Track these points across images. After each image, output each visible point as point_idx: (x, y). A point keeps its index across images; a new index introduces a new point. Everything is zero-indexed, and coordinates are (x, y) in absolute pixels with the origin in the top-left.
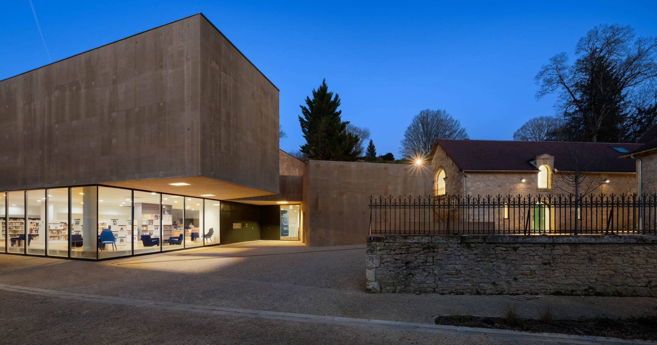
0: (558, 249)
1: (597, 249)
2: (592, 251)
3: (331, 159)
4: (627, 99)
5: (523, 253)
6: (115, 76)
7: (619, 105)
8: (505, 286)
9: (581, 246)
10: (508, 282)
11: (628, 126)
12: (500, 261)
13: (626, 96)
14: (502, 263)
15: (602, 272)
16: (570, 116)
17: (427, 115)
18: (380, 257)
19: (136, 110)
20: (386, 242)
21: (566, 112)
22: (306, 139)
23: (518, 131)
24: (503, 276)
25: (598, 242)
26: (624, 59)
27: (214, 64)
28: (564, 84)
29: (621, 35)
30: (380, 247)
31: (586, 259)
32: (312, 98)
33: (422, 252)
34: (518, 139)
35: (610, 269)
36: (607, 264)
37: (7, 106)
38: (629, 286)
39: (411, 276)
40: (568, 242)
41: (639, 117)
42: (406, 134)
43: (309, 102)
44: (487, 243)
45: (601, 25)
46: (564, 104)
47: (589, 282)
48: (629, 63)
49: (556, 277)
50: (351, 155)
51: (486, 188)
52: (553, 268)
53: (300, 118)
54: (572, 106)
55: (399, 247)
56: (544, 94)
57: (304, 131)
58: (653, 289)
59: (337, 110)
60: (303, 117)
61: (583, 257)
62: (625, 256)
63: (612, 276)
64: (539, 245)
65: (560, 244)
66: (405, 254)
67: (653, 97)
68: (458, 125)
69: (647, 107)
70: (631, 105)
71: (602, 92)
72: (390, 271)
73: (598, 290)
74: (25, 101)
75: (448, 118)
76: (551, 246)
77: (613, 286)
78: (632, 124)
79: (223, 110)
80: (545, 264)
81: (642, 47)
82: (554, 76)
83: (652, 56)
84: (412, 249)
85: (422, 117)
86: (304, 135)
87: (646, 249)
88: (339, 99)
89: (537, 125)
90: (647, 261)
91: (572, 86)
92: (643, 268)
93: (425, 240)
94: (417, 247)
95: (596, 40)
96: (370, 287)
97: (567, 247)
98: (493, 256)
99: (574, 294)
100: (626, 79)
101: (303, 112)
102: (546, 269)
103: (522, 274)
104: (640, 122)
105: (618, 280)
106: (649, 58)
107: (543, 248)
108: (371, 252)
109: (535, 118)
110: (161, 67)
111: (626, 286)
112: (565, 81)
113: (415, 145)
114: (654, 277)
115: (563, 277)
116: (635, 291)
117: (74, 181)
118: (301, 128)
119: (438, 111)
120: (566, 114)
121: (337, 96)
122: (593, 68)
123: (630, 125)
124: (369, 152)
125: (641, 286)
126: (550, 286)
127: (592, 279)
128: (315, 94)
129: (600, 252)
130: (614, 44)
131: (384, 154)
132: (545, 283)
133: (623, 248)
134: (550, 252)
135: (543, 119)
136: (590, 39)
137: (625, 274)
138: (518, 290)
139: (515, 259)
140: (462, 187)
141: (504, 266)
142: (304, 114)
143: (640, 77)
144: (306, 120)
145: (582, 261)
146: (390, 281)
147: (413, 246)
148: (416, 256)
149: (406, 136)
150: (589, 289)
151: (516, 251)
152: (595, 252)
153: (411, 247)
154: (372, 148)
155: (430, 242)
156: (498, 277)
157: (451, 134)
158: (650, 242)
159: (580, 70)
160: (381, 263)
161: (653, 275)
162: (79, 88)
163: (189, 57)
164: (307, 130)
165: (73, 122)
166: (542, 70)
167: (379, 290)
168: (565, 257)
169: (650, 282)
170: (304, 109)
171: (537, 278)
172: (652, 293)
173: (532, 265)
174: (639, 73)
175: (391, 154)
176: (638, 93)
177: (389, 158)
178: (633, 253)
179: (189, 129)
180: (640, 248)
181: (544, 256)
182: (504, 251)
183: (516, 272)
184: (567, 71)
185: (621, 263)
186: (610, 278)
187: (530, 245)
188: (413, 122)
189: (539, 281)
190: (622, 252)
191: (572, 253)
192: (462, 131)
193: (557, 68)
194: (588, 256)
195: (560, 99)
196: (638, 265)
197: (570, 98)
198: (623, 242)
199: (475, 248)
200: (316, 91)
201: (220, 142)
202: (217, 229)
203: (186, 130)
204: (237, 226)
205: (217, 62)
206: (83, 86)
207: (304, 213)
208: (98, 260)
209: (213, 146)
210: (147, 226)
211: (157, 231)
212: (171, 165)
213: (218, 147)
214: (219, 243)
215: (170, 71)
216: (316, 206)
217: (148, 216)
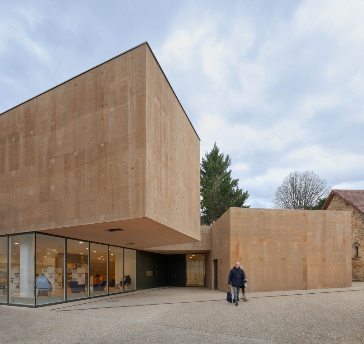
6: (54, 122)
17: (296, 176)
19: (75, 154)
27: (156, 100)
75: (316, 178)
79: (163, 150)
88: (230, 159)
110: (102, 106)
117: (14, 229)
121: (228, 157)
162: (18, 139)
163: (133, 91)
165: (13, 172)
179: (133, 169)
200: (209, 154)
201: (161, 183)
202: (134, 277)
203: (130, 169)
204: (149, 273)
205: (158, 99)
206: (22, 136)
207: (216, 261)
208: (36, 307)
209: (156, 187)
210: (71, 274)
211: (80, 278)
212: (113, 208)
213: (159, 189)
214: (136, 289)
215: (112, 109)
216: (237, 253)
217: (70, 265)
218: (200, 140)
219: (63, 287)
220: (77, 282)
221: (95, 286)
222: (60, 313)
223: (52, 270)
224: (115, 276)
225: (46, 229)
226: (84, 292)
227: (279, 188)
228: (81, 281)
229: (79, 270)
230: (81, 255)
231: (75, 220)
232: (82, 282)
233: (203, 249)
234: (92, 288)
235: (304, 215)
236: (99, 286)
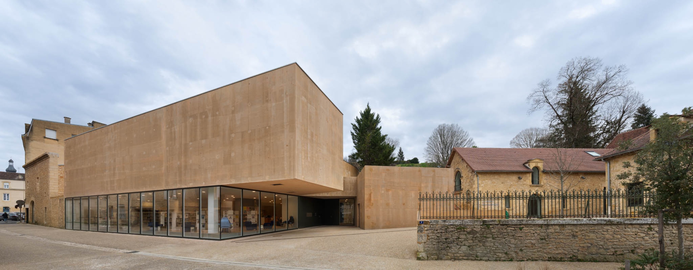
0: (551, 229)
1: (578, 228)
2: (575, 230)
3: (375, 164)
4: (597, 114)
5: (527, 231)
6: (234, 108)
7: (592, 119)
8: (514, 255)
9: (567, 226)
10: (516, 252)
11: (599, 135)
12: (511, 237)
13: (596, 111)
14: (512, 239)
15: (581, 245)
16: (554, 127)
18: (427, 235)
19: (249, 132)
20: (431, 225)
21: (551, 125)
22: (356, 149)
23: (514, 139)
24: (513, 248)
25: (579, 223)
26: (595, 83)
27: (303, 98)
28: (549, 103)
29: (592, 65)
30: (427, 228)
31: (570, 236)
32: (360, 117)
33: (456, 231)
34: (514, 146)
35: (588, 243)
36: (586, 239)
37: (154, 130)
38: (601, 254)
39: (448, 248)
40: (558, 223)
41: (608, 127)
42: (428, 143)
43: (358, 121)
44: (501, 225)
45: (576, 58)
46: (549, 118)
47: (573, 252)
48: (599, 86)
49: (549, 249)
50: (389, 161)
51: (492, 184)
52: (547, 242)
53: (352, 133)
54: (555, 120)
55: (440, 228)
56: (533, 111)
57: (354, 142)
58: (618, 256)
59: (379, 126)
60: (353, 131)
61: (568, 234)
62: (598, 233)
63: (588, 247)
64: (537, 226)
65: (552, 225)
66: (444, 233)
67: (618, 112)
68: (467, 136)
69: (613, 120)
70: (601, 118)
71: (579, 109)
72: (434, 245)
73: (579, 258)
74: (167, 126)
75: (460, 130)
76: (545, 226)
77: (590, 255)
78: (602, 133)
79: (309, 131)
80: (542, 239)
81: (609, 74)
82: (542, 97)
83: (617, 80)
84: (449, 229)
85: (440, 129)
86: (355, 145)
87: (613, 228)
88: (379, 118)
89: (528, 135)
90: (613, 236)
91: (555, 104)
92: (611, 242)
93: (458, 223)
94: (452, 228)
95: (573, 69)
96: (420, 256)
97: (557, 227)
98: (505, 234)
99: (563, 260)
100: (597, 99)
101: (354, 129)
102: (543, 243)
103: (526, 246)
104: (608, 131)
105: (594, 250)
106: (614, 81)
107: (540, 228)
108: (421, 232)
109: (527, 129)
110: (267, 101)
111: (599, 255)
112: (550, 101)
113: (435, 151)
114: (619, 248)
115: (554, 248)
116: (605, 258)
117: (204, 183)
118: (352, 140)
119: (452, 125)
120: (551, 126)
121: (378, 116)
122: (572, 90)
123: (601, 134)
124: (399, 156)
125: (610, 255)
126: (546, 255)
127: (575, 249)
128: (362, 115)
129: (580, 231)
130: (586, 72)
131: (411, 158)
132: (542, 253)
133: (596, 227)
134: (545, 230)
135: (532, 129)
136: (568, 69)
137: (598, 246)
138: (523, 258)
139: (521, 236)
140: (474, 184)
141: (513, 241)
142: (354, 130)
143: (607, 97)
144: (355, 134)
145: (568, 237)
146: (434, 252)
147: (449, 227)
148: (452, 234)
149: (428, 144)
150: (573, 257)
151: (521, 230)
152: (577, 231)
153: (448, 228)
154: (401, 153)
155: (462, 225)
156: (509, 249)
157: (462, 142)
158: (616, 223)
159: (561, 92)
160: (428, 239)
161: (618, 247)
162: (207, 117)
163: (287, 94)
164: (357, 142)
165: (203, 140)
166: (532, 92)
167: (426, 258)
168: (556, 234)
169: (616, 252)
170: (354, 126)
171: (536, 249)
172: (618, 259)
173: (532, 240)
174: (606, 94)
175: (417, 158)
176: (606, 109)
177: (415, 161)
178: (604, 231)
179: (287, 146)
180: (609, 227)
181: (541, 234)
182: (513, 230)
183: (522, 245)
184: (551, 93)
185: (596, 238)
186: (588, 249)
187: (531, 226)
188: (433, 134)
189: (538, 251)
190: (596, 231)
191: (561, 231)
192: (470, 140)
193: (543, 90)
194: (572, 233)
195: (546, 114)
196: (607, 240)
197: (554, 113)
198: (597, 223)
199: (493, 228)
200: (363, 112)
201: (307, 154)
202: (296, 217)
203: (285, 146)
204: (309, 215)
205: (305, 97)
206: (210, 115)
207: (359, 204)
208: (221, 240)
209: (303, 157)
210: (246, 215)
211: (253, 219)
212: (274, 171)
213: (306, 158)
214: (297, 227)
215: (274, 104)
216: (370, 200)
217: (245, 208)
218: (343, 114)
219: (240, 226)
220: (251, 222)
221: (265, 225)
222: (238, 243)
223: (231, 212)
224: (281, 217)
225: (228, 184)
226: (256, 229)
227: (430, 138)
228: (253, 221)
229: (253, 212)
230: (255, 199)
231: (249, 178)
232: (255, 222)
233: (350, 196)
234: (262, 227)
235: (419, 171)
236: (268, 225)
